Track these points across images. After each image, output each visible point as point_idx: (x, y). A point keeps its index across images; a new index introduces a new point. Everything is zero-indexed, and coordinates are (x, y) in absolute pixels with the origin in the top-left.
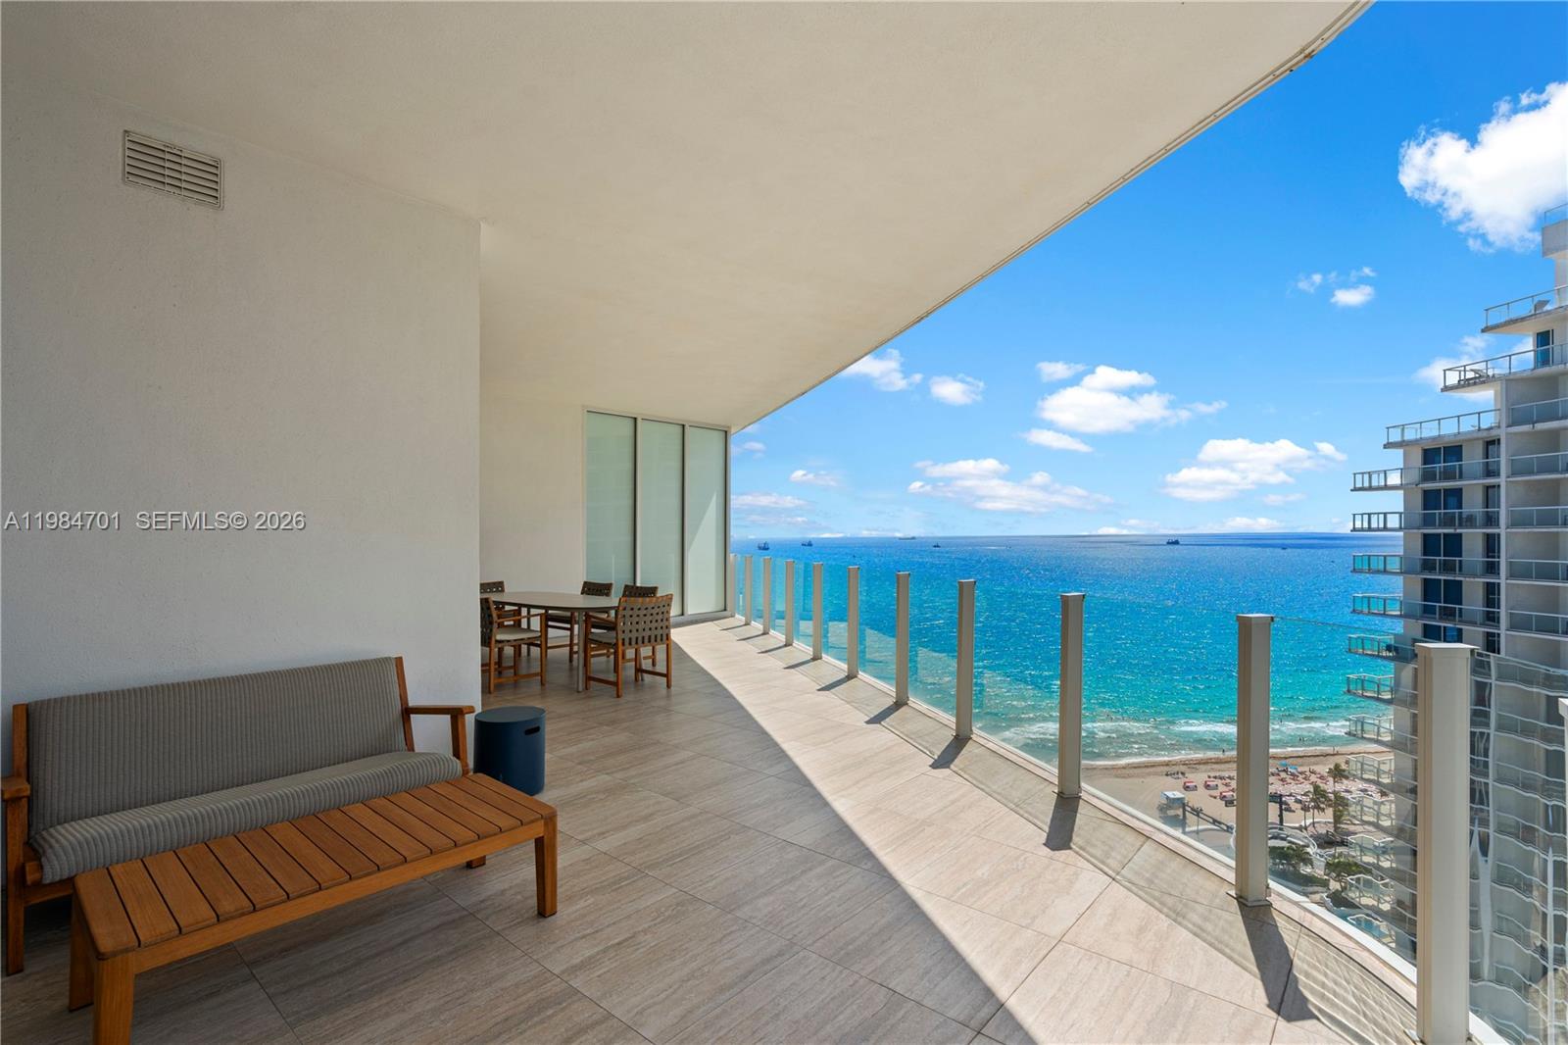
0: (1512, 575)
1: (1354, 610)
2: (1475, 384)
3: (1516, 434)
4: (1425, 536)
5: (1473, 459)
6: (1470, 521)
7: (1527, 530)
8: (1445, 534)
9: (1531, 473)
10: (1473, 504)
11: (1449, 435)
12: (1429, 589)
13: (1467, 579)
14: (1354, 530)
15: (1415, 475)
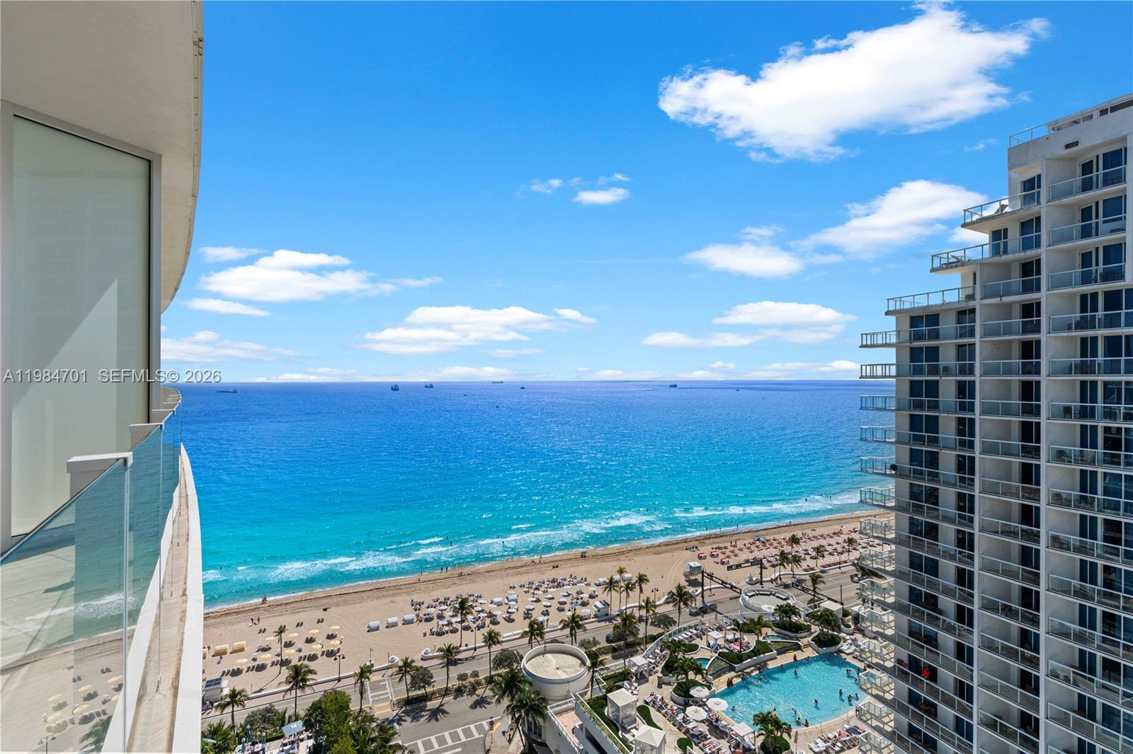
0: (983, 412)
1: (861, 439)
2: (956, 266)
3: (986, 305)
4: (912, 382)
5: (948, 324)
6: (947, 371)
7: (995, 378)
8: (926, 381)
9: (999, 335)
10: (948, 357)
11: (936, 306)
12: (915, 422)
13: (942, 415)
14: (862, 377)
15: (905, 336)
